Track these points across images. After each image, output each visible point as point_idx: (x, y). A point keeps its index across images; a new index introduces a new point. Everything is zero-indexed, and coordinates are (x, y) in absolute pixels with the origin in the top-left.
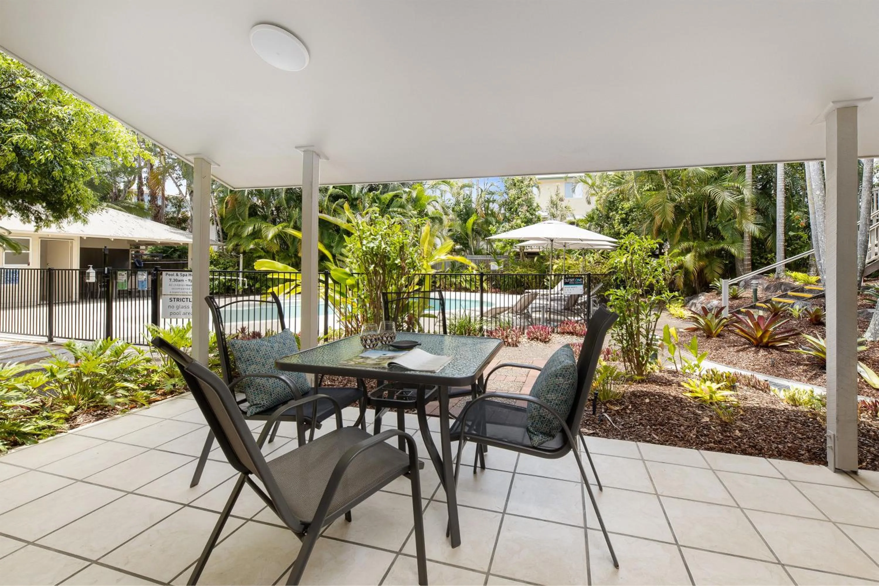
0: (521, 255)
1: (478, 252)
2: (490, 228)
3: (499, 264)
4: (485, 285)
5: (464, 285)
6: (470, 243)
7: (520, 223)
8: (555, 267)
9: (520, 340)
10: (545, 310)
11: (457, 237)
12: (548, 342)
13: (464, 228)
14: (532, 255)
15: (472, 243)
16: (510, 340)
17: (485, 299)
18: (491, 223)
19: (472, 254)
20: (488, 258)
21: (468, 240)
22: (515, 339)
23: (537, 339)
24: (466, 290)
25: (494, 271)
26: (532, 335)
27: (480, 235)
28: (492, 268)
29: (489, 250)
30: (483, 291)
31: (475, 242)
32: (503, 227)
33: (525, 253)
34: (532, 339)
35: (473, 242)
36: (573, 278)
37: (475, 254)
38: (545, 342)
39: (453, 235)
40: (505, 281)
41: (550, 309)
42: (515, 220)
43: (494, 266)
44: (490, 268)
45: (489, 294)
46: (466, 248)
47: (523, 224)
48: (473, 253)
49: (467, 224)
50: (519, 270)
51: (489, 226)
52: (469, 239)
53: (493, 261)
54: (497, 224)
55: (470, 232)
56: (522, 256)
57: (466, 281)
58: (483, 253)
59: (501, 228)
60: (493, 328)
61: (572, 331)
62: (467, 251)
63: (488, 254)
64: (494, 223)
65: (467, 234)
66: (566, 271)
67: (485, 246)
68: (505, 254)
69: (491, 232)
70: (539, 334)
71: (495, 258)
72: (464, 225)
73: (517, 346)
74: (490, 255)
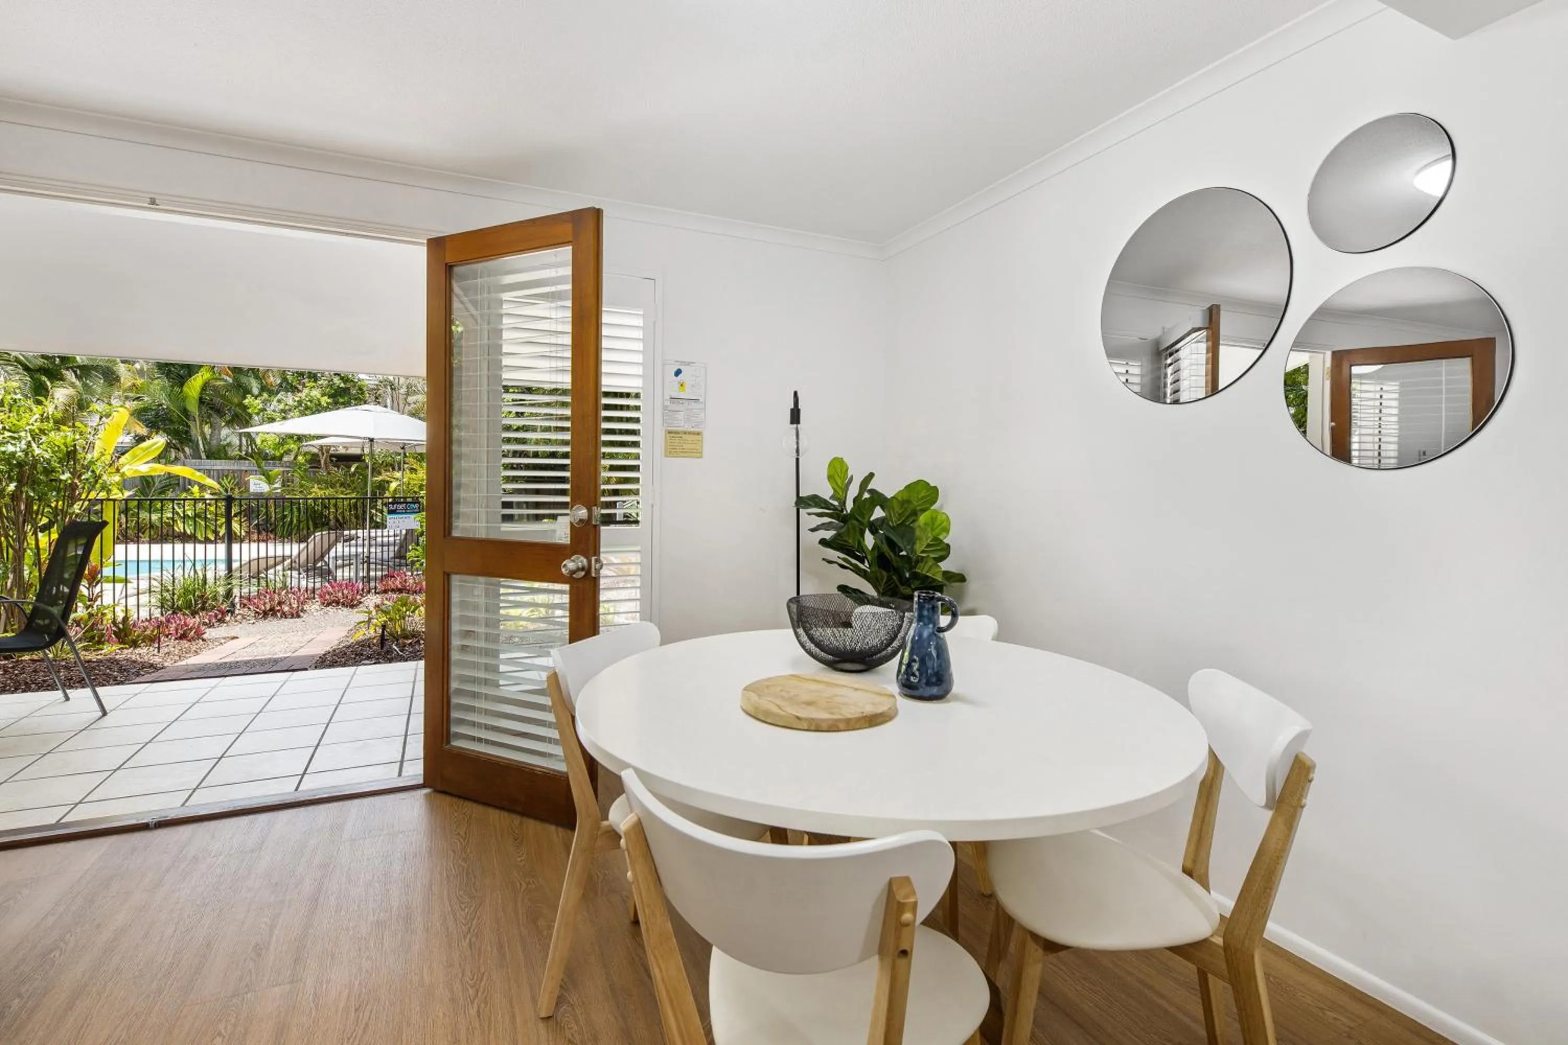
0: (322, 462)
1: (217, 452)
2: (246, 402)
3: (270, 480)
4: (235, 526)
5: (179, 527)
6: (195, 432)
7: (319, 396)
8: (393, 485)
9: (306, 607)
10: (360, 561)
11: (157, 416)
12: (356, 605)
13: (179, 399)
14: (345, 460)
15: (201, 431)
16: (286, 609)
17: (235, 555)
18: (247, 391)
19: (200, 458)
20: (244, 466)
21: (189, 427)
22: (295, 606)
23: (338, 603)
24: (184, 538)
25: (259, 497)
26: (327, 597)
27: (219, 412)
28: (253, 489)
29: (244, 448)
30: (231, 538)
31: (207, 429)
32: (279, 401)
33: (332, 456)
34: (329, 605)
35: (201, 428)
36: (403, 503)
37: (208, 457)
38: (352, 607)
39: (145, 410)
40: (285, 517)
41: (368, 557)
42: (306, 391)
43: (258, 485)
44: (247, 490)
45: (245, 546)
46: (181, 443)
47: (326, 398)
48: (203, 456)
49: (185, 389)
50: (317, 491)
51: (245, 398)
52: (191, 423)
53: (256, 472)
54: (265, 395)
55: (193, 407)
56: (326, 463)
57: (185, 517)
58: (231, 453)
59: (275, 403)
60: (254, 594)
61: (400, 586)
62: (187, 449)
63: (241, 458)
64: (256, 391)
65: (185, 411)
66: (415, 492)
67: (236, 441)
68: (285, 459)
69: (250, 411)
70: (340, 594)
71: (259, 467)
72: (176, 389)
73: (299, 616)
74: (246, 459)
